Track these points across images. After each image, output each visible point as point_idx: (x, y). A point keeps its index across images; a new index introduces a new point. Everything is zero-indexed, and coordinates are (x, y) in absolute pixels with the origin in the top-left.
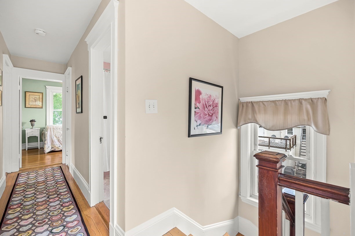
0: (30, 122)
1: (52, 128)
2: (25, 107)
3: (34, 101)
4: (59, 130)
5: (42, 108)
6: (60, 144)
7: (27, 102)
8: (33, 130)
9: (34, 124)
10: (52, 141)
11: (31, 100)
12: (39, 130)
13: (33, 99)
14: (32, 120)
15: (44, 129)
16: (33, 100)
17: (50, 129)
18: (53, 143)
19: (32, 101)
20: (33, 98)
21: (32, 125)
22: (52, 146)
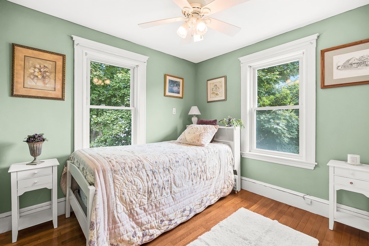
0: (27, 141)
1: (108, 167)
2: (12, 94)
3: (40, 77)
4: (130, 172)
5: (62, 99)
6: (135, 226)
7: (19, 79)
8: (36, 171)
9: (40, 150)
10: (113, 222)
11: (31, 74)
12: (56, 170)
13: (37, 70)
14: (34, 137)
15: (68, 162)
16: (36, 74)
17: (104, 171)
18: (115, 228)
19: (32, 77)
20: (38, 66)
21: (34, 153)
22: (113, 241)
